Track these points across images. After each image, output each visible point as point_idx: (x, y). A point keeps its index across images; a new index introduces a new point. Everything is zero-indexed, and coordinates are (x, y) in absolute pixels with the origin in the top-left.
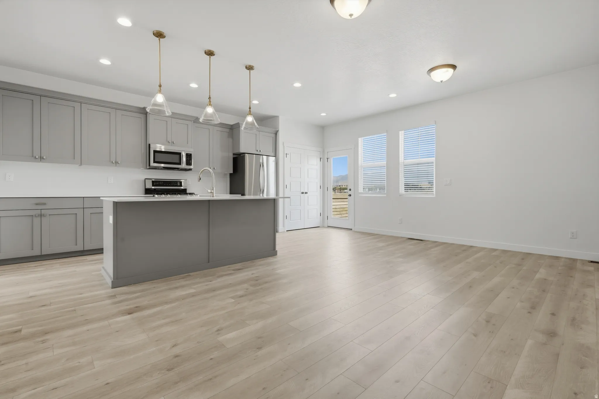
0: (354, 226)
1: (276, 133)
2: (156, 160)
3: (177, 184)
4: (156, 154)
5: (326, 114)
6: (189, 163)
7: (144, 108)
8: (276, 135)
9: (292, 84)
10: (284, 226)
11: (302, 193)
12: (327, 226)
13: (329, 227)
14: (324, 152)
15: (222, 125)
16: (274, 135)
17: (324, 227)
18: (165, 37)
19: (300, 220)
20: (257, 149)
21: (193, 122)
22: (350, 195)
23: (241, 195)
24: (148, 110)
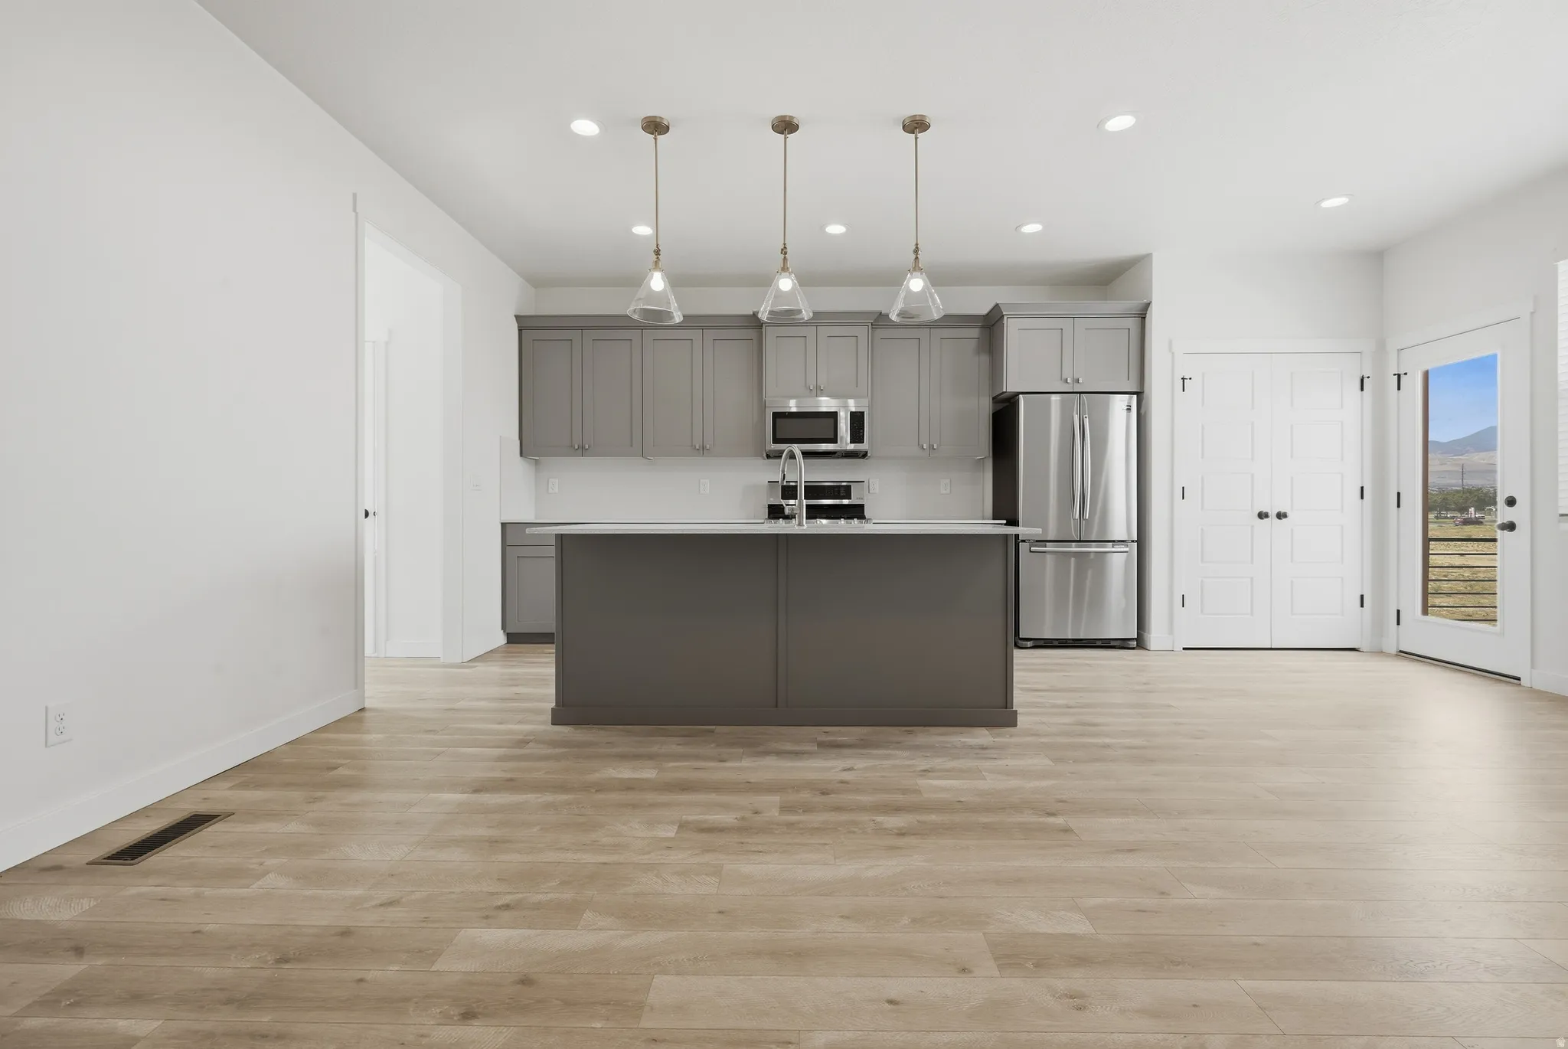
0: (1533, 667)
1: (1142, 315)
2: (778, 436)
3: (839, 492)
4: (778, 420)
5: (1346, 195)
6: (857, 435)
7: (755, 315)
8: (1143, 318)
9: (1100, 124)
10: (1171, 631)
11: (1262, 515)
12: (1394, 651)
13: (1403, 654)
14: (1381, 347)
15: (953, 321)
16: (1132, 323)
17: (1380, 653)
18: (668, 128)
19: (1252, 614)
20: (1064, 377)
21: (870, 326)
22: (1511, 527)
23: (1005, 522)
24: (764, 316)
